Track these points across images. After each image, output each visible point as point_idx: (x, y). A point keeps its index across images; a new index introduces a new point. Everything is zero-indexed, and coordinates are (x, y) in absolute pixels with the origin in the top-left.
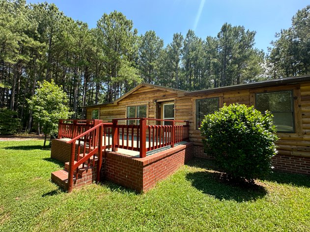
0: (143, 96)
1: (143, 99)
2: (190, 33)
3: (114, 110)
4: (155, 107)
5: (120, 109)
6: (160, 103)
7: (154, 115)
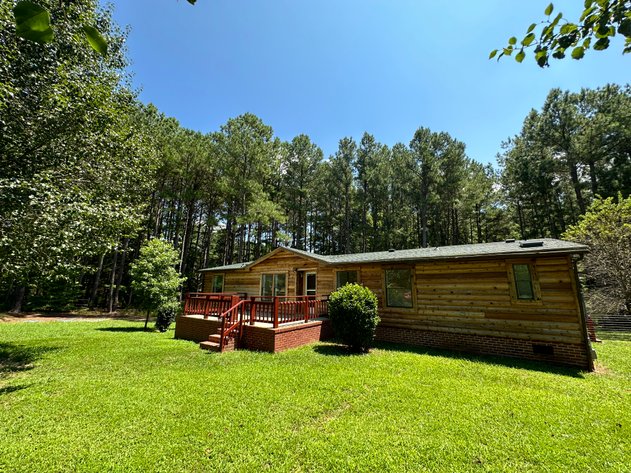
0: (282, 262)
1: (282, 266)
2: (367, 139)
3: (246, 277)
4: (295, 277)
5: (252, 276)
6: (303, 272)
7: (294, 287)
